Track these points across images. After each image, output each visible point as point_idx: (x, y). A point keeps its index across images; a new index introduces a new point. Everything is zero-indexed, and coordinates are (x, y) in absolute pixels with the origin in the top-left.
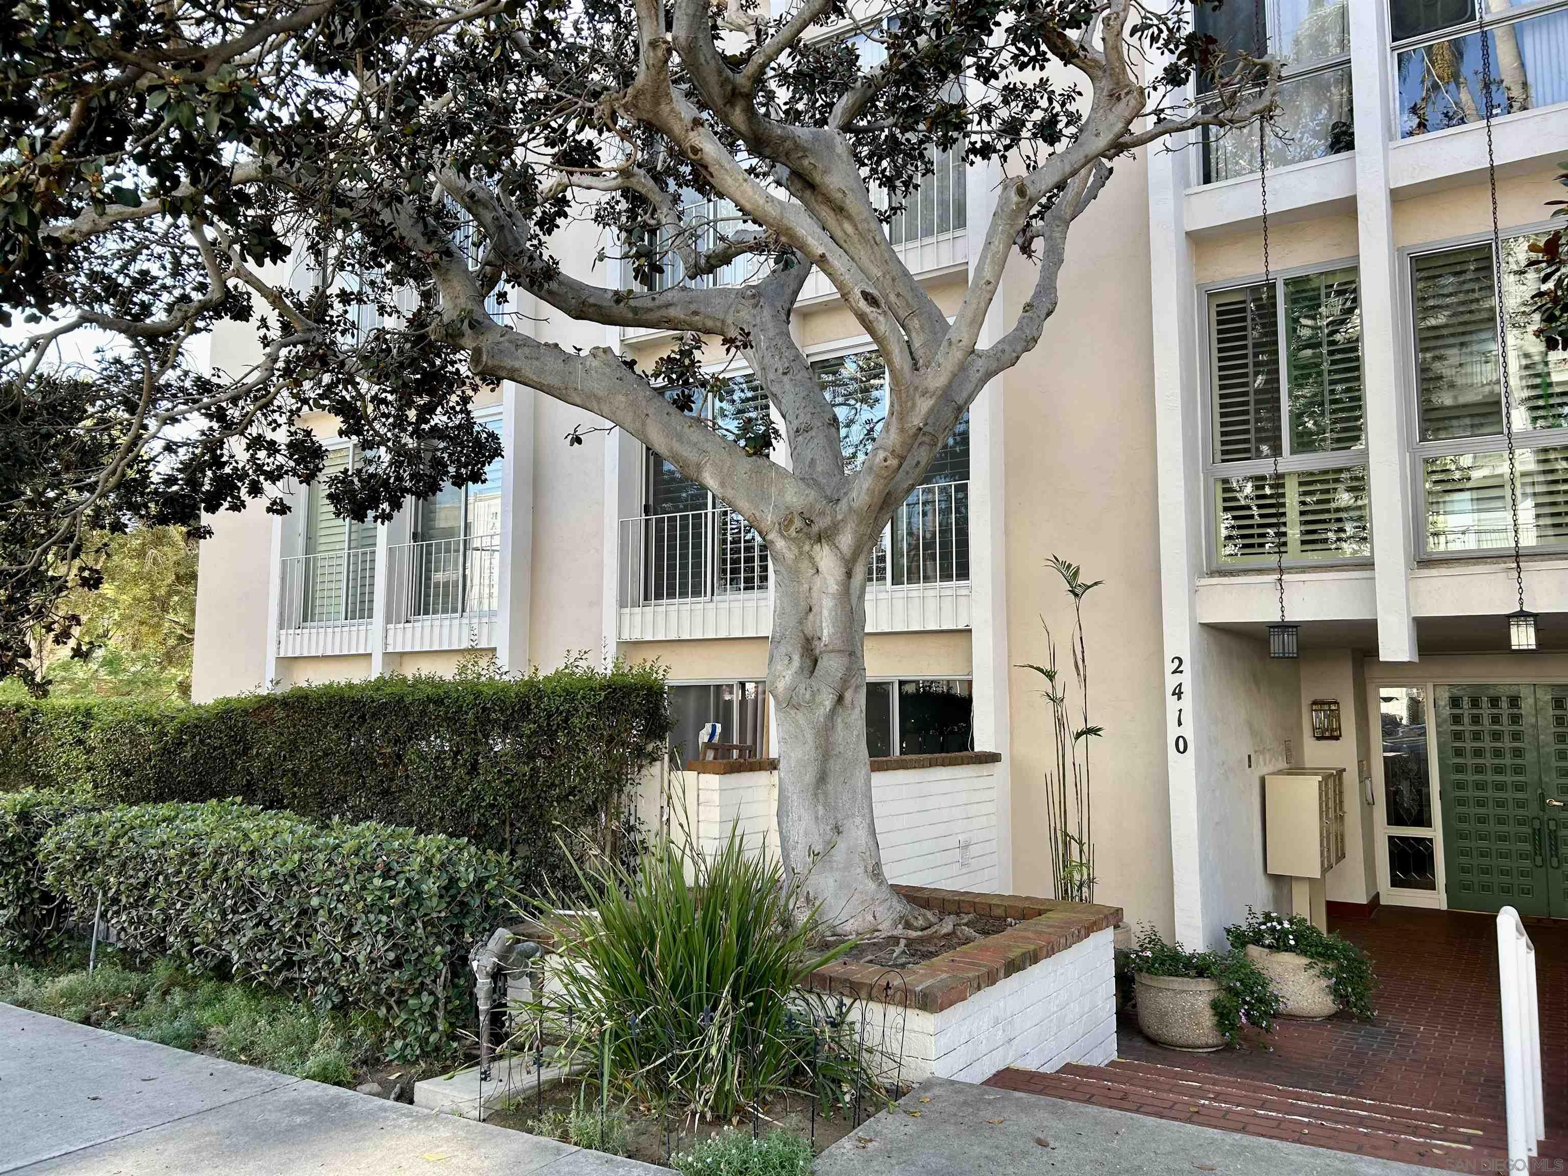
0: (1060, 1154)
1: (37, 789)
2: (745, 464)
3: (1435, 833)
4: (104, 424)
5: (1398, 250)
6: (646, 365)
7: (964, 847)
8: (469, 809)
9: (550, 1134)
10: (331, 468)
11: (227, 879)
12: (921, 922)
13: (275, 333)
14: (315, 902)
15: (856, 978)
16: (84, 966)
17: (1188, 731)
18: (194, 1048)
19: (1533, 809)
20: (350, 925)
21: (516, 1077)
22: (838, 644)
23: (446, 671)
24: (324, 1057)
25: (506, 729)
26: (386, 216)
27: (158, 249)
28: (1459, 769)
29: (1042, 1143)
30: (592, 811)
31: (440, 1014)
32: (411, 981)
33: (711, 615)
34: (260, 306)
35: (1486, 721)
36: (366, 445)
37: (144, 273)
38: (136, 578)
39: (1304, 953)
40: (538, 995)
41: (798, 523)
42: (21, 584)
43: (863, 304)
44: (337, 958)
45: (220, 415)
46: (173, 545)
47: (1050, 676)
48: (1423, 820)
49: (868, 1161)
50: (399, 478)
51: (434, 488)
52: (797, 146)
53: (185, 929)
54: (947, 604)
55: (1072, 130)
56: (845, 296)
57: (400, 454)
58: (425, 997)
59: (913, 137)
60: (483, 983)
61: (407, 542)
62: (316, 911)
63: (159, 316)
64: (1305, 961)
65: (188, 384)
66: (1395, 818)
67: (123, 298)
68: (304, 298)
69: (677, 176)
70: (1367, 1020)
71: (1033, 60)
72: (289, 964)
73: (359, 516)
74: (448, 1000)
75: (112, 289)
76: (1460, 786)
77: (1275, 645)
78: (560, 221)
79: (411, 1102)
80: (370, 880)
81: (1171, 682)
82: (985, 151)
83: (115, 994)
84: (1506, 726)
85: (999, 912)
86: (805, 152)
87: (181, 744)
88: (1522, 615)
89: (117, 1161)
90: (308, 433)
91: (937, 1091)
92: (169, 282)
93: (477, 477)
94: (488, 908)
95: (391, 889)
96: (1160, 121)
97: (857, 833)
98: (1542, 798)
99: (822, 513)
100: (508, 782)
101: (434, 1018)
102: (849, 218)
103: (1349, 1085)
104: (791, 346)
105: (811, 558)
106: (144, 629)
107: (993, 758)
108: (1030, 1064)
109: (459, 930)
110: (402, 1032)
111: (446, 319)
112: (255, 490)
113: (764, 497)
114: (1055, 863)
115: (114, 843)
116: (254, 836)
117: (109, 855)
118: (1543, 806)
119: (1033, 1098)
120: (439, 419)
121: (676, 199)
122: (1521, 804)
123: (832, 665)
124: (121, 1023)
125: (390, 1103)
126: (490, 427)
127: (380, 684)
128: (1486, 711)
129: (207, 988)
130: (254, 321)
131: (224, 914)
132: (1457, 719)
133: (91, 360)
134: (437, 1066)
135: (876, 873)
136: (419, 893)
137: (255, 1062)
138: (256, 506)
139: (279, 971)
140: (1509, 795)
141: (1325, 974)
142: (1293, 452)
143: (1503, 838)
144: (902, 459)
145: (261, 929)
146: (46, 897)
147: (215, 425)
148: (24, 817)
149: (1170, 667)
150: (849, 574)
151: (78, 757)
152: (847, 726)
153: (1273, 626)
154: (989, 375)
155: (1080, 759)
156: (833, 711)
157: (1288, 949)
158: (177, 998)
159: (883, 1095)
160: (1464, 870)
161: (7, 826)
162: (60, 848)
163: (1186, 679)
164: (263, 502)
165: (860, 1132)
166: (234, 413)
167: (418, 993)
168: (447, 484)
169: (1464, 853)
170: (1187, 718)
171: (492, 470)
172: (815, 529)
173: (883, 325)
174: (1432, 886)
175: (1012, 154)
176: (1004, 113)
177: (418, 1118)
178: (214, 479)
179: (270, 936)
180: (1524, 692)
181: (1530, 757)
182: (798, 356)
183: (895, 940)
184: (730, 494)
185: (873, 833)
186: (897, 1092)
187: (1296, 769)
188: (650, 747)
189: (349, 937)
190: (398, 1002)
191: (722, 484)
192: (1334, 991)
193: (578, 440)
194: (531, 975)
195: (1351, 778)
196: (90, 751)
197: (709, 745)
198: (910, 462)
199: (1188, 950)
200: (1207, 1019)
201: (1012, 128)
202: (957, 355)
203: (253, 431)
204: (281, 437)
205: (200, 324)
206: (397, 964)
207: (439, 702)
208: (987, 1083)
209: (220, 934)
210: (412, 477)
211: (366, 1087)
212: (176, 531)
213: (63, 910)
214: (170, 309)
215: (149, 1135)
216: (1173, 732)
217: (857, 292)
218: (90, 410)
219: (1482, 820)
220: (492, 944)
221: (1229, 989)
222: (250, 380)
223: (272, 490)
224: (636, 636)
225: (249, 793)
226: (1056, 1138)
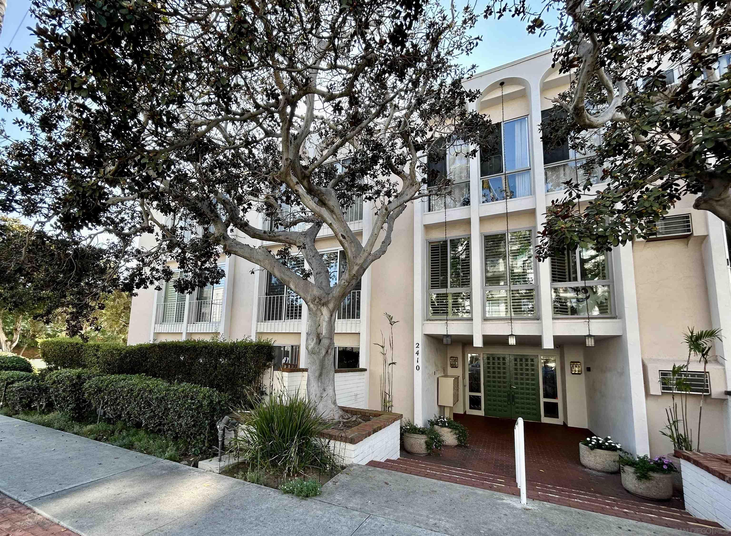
0: (392, 487)
1: (83, 369)
2: (302, 282)
3: (482, 395)
4: (108, 261)
5: (481, 234)
6: (275, 252)
7: (356, 395)
8: (214, 380)
9: (241, 478)
10: (175, 278)
11: (142, 398)
12: (347, 417)
13: (160, 237)
14: (169, 406)
15: (331, 433)
16: (95, 423)
17: (420, 364)
18: (129, 448)
19: (508, 389)
20: (179, 414)
21: (231, 460)
22: (328, 336)
23: (208, 339)
24: (170, 453)
25: (226, 356)
26: (200, 205)
27: (127, 211)
28: (489, 377)
29: (386, 483)
30: (250, 382)
31: (206, 441)
32: (198, 431)
33: (284, 325)
34: (157, 229)
35: (496, 364)
36: (186, 272)
37: (123, 218)
38: (112, 307)
39: (450, 428)
40: (236, 436)
41: (317, 300)
42: (80, 308)
43: (341, 238)
44: (176, 423)
45: (143, 261)
46: (123, 298)
47: (383, 347)
48: (479, 391)
49: (337, 488)
50: (195, 282)
51: (205, 285)
52: (321, 193)
53: (128, 412)
54: (354, 325)
55: (395, 194)
56: (336, 235)
57: (195, 275)
58: (202, 436)
59: (349, 193)
60: (220, 432)
61: (195, 301)
62: (169, 409)
63: (126, 231)
64: (450, 430)
65: (134, 251)
66: (471, 390)
67: (116, 225)
68: (170, 228)
69: (282, 200)
70: (466, 447)
71: (387, 173)
72: (160, 424)
73: (183, 292)
74: (209, 437)
75: (113, 222)
76: (489, 381)
77: (445, 341)
78: (248, 210)
79: (197, 467)
80: (187, 400)
81: (416, 350)
82: (370, 198)
83: (105, 431)
84: (502, 366)
85: (368, 414)
86: (324, 194)
87: (126, 357)
88: (512, 335)
89: (108, 484)
90: (168, 267)
91: (354, 467)
92: (130, 221)
93: (217, 282)
94: (221, 409)
95: (193, 404)
96: (419, 193)
97: (330, 391)
98: (511, 385)
99: (324, 297)
100: (226, 372)
101: (204, 442)
102: (335, 214)
103: (462, 465)
104: (315, 249)
105: (321, 311)
106: (114, 322)
107: (365, 370)
108: (378, 459)
109: (213, 416)
110: (194, 446)
111: (216, 236)
112: (152, 283)
113: (308, 292)
114: (382, 401)
115: (107, 386)
116: (151, 386)
117: (105, 389)
118: (511, 388)
119: (382, 470)
120: (207, 265)
121: (281, 206)
122: (505, 387)
123: (325, 342)
124: (107, 440)
125: (191, 468)
126: (222, 268)
127: (187, 342)
128: (496, 361)
129: (133, 431)
130: (154, 234)
131: (140, 409)
132: (489, 363)
133: (105, 242)
134: (205, 457)
135: (335, 403)
136: (202, 405)
137: (149, 453)
138: (151, 288)
139: (157, 426)
140: (501, 384)
141: (456, 434)
142: (451, 287)
143: (500, 396)
144: (349, 283)
145: (152, 414)
146: (85, 401)
147: (141, 263)
148: (79, 377)
149: (415, 346)
150: (331, 315)
151: (94, 359)
152: (328, 360)
153: (444, 335)
154: (373, 261)
155: (390, 371)
156: (325, 355)
157: (446, 427)
158: (124, 433)
159: (339, 468)
160: (489, 405)
161: (73, 379)
162: (90, 387)
163: (420, 349)
164: (154, 286)
165: (333, 479)
166: (147, 260)
167: (200, 435)
168: (208, 284)
169: (490, 400)
170: (420, 361)
171: (222, 281)
172: (322, 302)
173: (346, 245)
174: (480, 409)
175: (377, 200)
176: (376, 188)
177: (200, 472)
178: (140, 279)
179: (155, 416)
180: (507, 356)
181: (508, 375)
182: (317, 252)
183: (340, 422)
184: (297, 290)
185: (334, 391)
186: (343, 468)
187: (446, 376)
188: (268, 364)
189: (179, 417)
190: (194, 437)
191: (296, 287)
192: (458, 439)
193: (253, 273)
194: (234, 430)
195: (461, 379)
196: (98, 358)
197: (285, 364)
198: (351, 284)
199: (419, 427)
200: (424, 446)
201: (378, 193)
202: (366, 254)
203: (152, 265)
204: (160, 268)
205: (138, 234)
206: (194, 426)
207: (206, 348)
208: (367, 465)
209: (139, 415)
210: (199, 281)
211: (183, 462)
212: (125, 294)
213: (90, 405)
214: (130, 229)
215: (117, 476)
216: (416, 364)
217: (340, 234)
218: (104, 256)
219: (494, 391)
220: (223, 421)
221: (430, 438)
222: (153, 251)
223: (156, 283)
224: (262, 331)
225: (147, 372)
226: (390, 482)
